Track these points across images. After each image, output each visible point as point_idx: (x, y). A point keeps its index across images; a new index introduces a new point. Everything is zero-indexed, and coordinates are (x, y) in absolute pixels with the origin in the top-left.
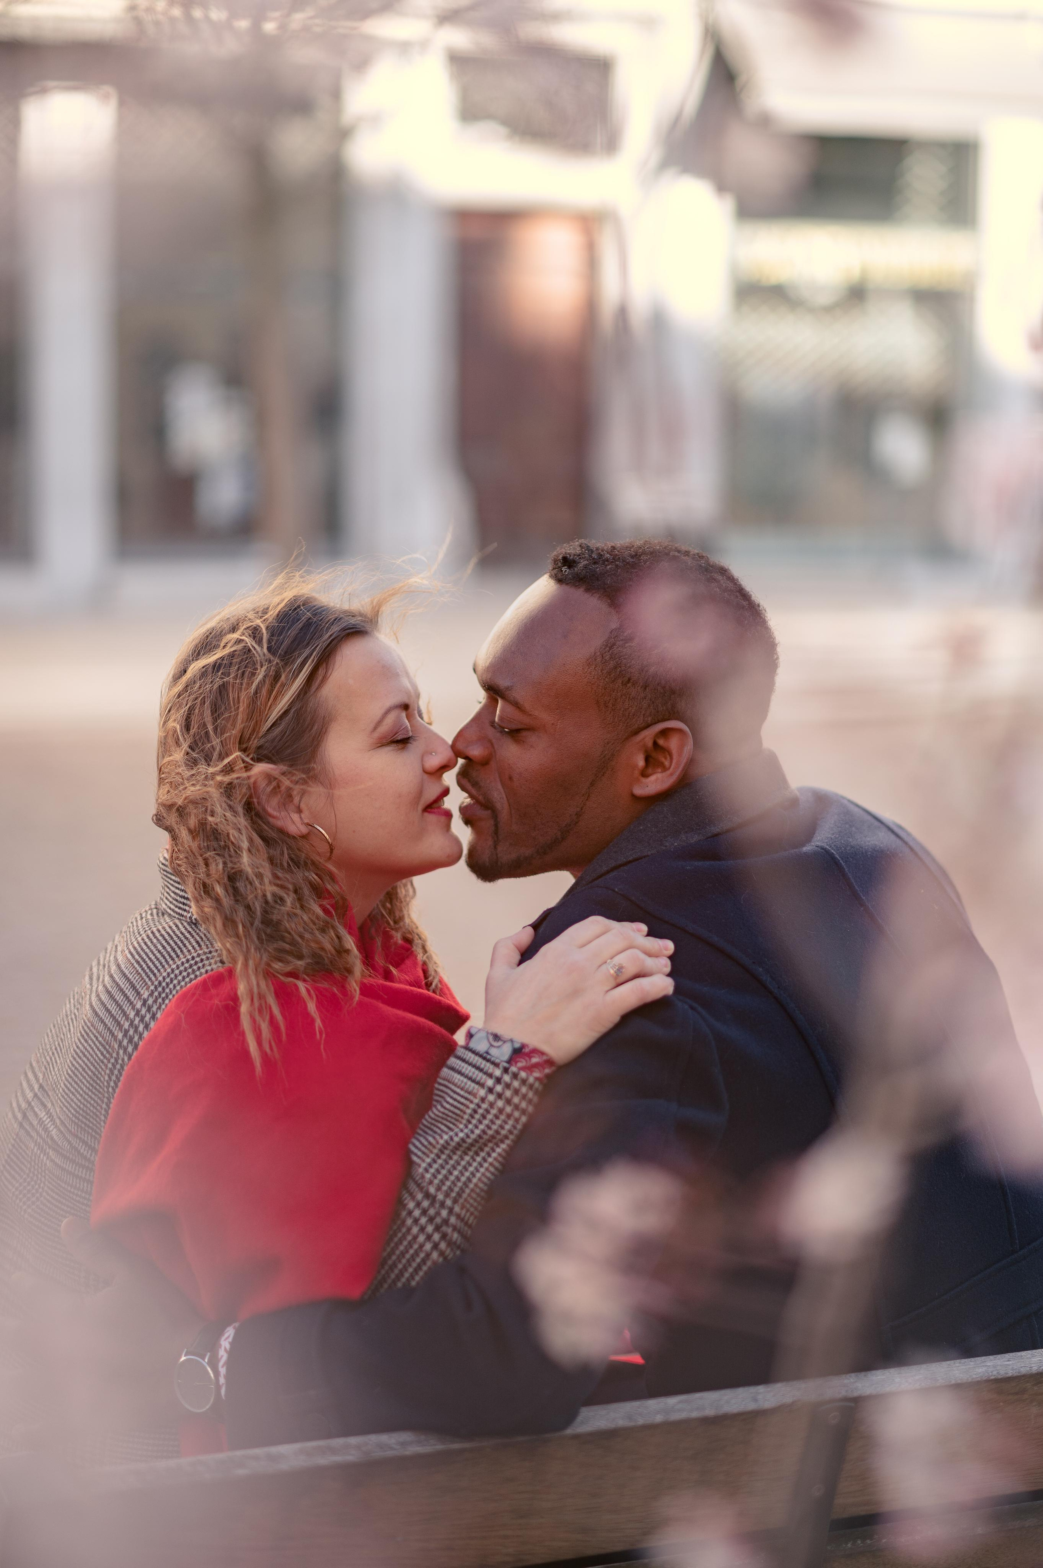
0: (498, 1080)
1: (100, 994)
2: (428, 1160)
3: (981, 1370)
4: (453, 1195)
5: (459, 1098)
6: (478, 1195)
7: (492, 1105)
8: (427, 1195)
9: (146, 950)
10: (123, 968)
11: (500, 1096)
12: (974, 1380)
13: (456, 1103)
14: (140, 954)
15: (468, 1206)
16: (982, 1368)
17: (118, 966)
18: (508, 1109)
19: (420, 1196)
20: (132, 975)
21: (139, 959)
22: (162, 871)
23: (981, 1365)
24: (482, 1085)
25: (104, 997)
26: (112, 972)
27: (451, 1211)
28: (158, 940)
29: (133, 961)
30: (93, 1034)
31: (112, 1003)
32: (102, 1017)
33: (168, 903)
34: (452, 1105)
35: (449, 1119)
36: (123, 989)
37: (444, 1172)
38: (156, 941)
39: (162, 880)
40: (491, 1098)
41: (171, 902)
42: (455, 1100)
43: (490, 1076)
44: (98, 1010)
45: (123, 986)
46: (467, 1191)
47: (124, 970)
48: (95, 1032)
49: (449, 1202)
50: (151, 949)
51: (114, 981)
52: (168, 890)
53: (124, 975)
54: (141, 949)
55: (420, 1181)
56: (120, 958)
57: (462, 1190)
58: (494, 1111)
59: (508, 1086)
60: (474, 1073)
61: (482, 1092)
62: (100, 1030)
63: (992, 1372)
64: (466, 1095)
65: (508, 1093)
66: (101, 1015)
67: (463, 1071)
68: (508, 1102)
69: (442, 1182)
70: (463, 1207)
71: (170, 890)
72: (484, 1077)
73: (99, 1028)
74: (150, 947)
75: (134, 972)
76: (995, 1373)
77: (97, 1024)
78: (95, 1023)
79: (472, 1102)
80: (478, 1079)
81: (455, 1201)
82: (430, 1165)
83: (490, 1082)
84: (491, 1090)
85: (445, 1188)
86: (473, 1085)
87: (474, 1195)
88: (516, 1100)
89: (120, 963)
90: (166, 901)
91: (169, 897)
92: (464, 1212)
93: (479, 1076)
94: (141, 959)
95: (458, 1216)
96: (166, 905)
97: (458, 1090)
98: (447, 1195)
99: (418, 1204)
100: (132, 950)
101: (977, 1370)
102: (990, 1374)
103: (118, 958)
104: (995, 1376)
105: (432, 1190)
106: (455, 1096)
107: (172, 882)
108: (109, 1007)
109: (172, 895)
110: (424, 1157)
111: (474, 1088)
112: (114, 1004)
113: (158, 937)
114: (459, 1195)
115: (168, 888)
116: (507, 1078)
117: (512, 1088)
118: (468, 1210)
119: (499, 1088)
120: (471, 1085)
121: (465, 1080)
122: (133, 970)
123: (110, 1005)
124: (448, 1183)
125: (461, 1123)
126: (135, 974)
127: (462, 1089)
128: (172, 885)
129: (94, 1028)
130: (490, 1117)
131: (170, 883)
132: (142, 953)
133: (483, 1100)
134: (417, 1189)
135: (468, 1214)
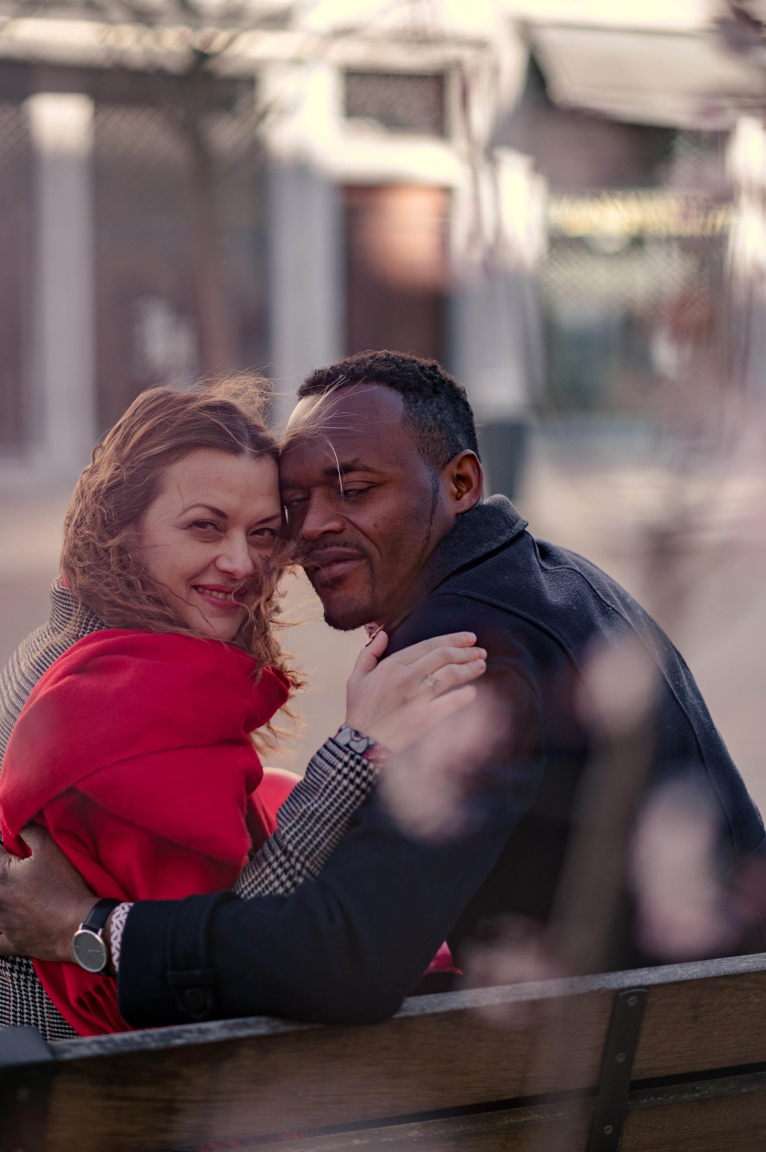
0: (346, 764)
1: (11, 697)
2: (290, 825)
3: (743, 965)
4: (306, 853)
5: (317, 776)
6: (326, 855)
7: (339, 783)
8: (285, 852)
9: (44, 661)
10: (27, 676)
11: (345, 776)
12: (738, 973)
13: (315, 780)
14: (40, 664)
15: (316, 863)
16: (745, 964)
17: (23, 675)
18: (351, 788)
19: (279, 853)
20: (34, 680)
21: (39, 668)
22: (52, 598)
23: (744, 961)
24: (334, 767)
25: (14, 699)
26: (19, 680)
27: (303, 865)
28: (53, 653)
29: (34, 670)
30: (7, 727)
31: (19, 702)
32: (12, 714)
33: (58, 623)
34: (312, 781)
35: (309, 791)
36: (27, 691)
37: (301, 835)
38: (52, 654)
39: (52, 605)
40: (339, 777)
41: (60, 623)
42: (315, 777)
43: (341, 760)
44: (9, 709)
45: (27, 689)
46: (317, 852)
47: (28, 677)
48: (8, 726)
49: (302, 858)
50: (48, 660)
51: (21, 686)
52: (57, 613)
53: (28, 680)
54: (40, 661)
55: (281, 841)
56: (23, 669)
57: (313, 851)
58: (340, 788)
59: (352, 769)
60: (330, 758)
61: (333, 773)
62: (12, 723)
63: (752, 966)
64: (323, 774)
65: (352, 775)
66: (12, 712)
67: (324, 755)
68: (352, 781)
69: (299, 843)
70: (312, 864)
71: (59, 613)
72: (337, 761)
73: (10, 722)
74: (47, 659)
75: (35, 678)
76: (754, 967)
77: (9, 720)
78: (8, 719)
79: (325, 779)
80: (332, 762)
81: (307, 858)
82: (291, 829)
83: (340, 765)
84: (339, 772)
85: (300, 848)
86: (328, 766)
87: (322, 855)
88: (358, 781)
89: (24, 672)
90: (56, 622)
91: (58, 619)
92: (312, 867)
93: (333, 760)
94: (41, 668)
95: (308, 870)
96: (56, 624)
97: (318, 770)
98: (301, 853)
99: (277, 859)
100: (33, 662)
101: (741, 965)
102: (751, 968)
103: (22, 669)
104: (754, 969)
105: (290, 848)
106: (315, 774)
107: (60, 608)
108: (18, 706)
109: (61, 617)
110: (287, 822)
111: (328, 769)
112: (21, 703)
113: (53, 651)
114: (311, 854)
115: (57, 612)
116: (352, 763)
117: (355, 771)
118: (316, 866)
119: (345, 770)
120: (327, 767)
121: (324, 762)
122: (34, 676)
123: (18, 704)
124: (303, 844)
125: (316, 795)
126: (36, 679)
127: (321, 769)
128: (60, 610)
129: (7, 723)
130: (337, 792)
131: (58, 608)
132: (41, 664)
133: (333, 778)
134: (277, 847)
135: (316, 869)
